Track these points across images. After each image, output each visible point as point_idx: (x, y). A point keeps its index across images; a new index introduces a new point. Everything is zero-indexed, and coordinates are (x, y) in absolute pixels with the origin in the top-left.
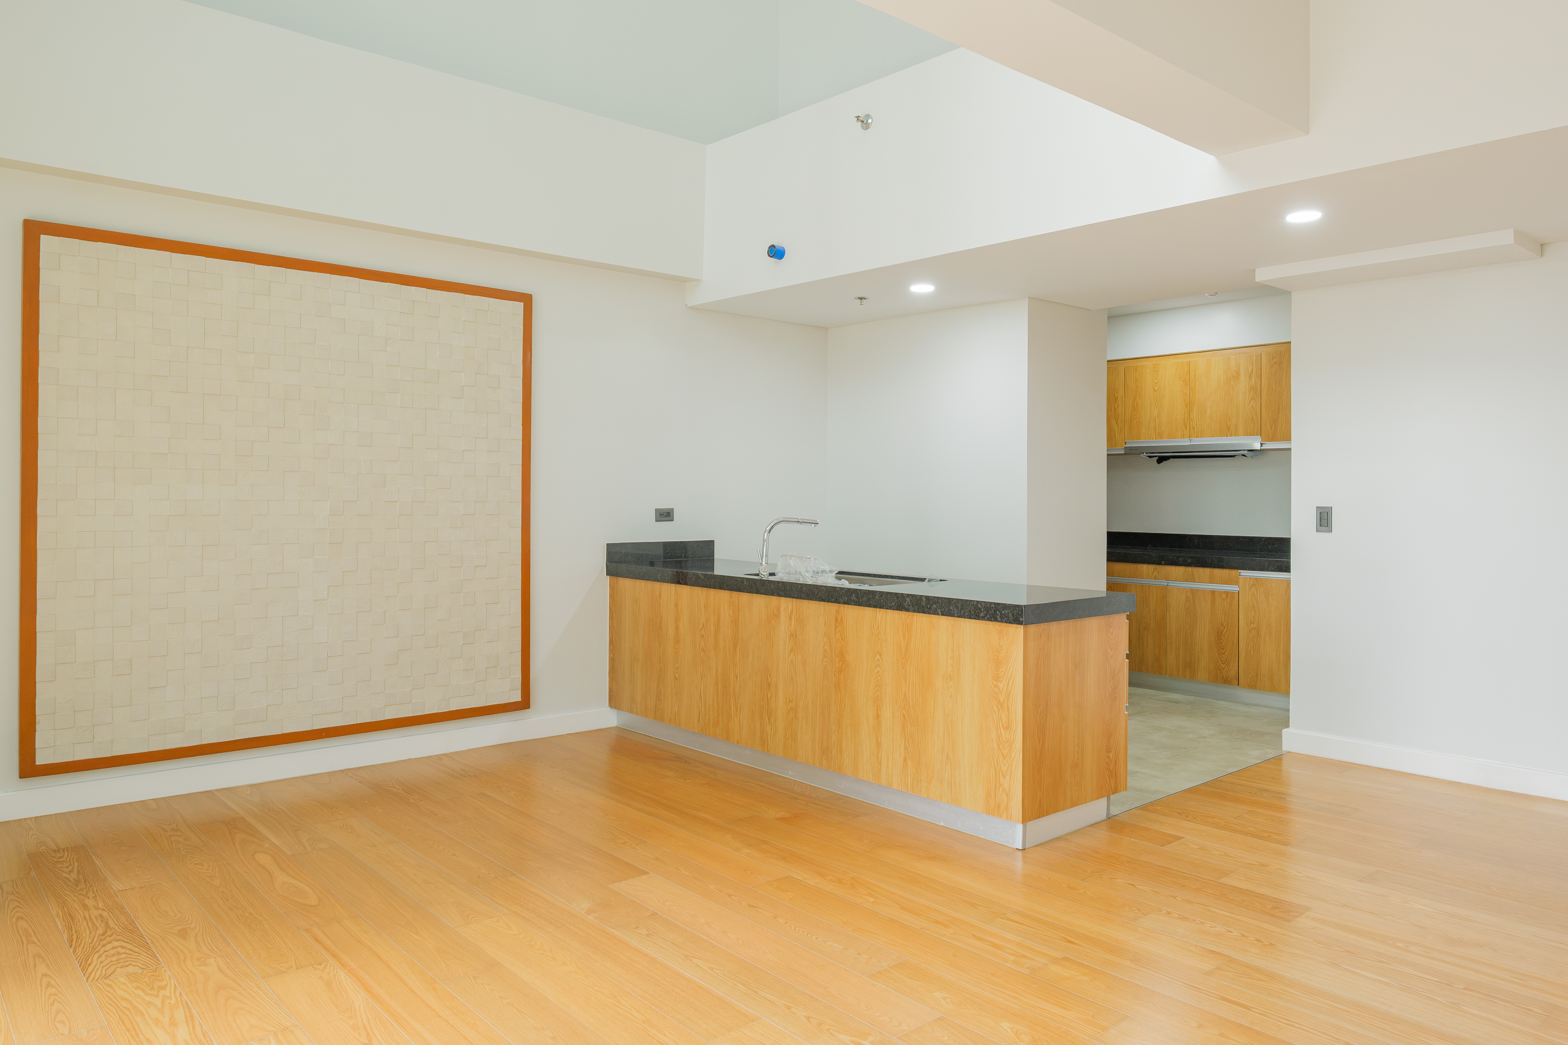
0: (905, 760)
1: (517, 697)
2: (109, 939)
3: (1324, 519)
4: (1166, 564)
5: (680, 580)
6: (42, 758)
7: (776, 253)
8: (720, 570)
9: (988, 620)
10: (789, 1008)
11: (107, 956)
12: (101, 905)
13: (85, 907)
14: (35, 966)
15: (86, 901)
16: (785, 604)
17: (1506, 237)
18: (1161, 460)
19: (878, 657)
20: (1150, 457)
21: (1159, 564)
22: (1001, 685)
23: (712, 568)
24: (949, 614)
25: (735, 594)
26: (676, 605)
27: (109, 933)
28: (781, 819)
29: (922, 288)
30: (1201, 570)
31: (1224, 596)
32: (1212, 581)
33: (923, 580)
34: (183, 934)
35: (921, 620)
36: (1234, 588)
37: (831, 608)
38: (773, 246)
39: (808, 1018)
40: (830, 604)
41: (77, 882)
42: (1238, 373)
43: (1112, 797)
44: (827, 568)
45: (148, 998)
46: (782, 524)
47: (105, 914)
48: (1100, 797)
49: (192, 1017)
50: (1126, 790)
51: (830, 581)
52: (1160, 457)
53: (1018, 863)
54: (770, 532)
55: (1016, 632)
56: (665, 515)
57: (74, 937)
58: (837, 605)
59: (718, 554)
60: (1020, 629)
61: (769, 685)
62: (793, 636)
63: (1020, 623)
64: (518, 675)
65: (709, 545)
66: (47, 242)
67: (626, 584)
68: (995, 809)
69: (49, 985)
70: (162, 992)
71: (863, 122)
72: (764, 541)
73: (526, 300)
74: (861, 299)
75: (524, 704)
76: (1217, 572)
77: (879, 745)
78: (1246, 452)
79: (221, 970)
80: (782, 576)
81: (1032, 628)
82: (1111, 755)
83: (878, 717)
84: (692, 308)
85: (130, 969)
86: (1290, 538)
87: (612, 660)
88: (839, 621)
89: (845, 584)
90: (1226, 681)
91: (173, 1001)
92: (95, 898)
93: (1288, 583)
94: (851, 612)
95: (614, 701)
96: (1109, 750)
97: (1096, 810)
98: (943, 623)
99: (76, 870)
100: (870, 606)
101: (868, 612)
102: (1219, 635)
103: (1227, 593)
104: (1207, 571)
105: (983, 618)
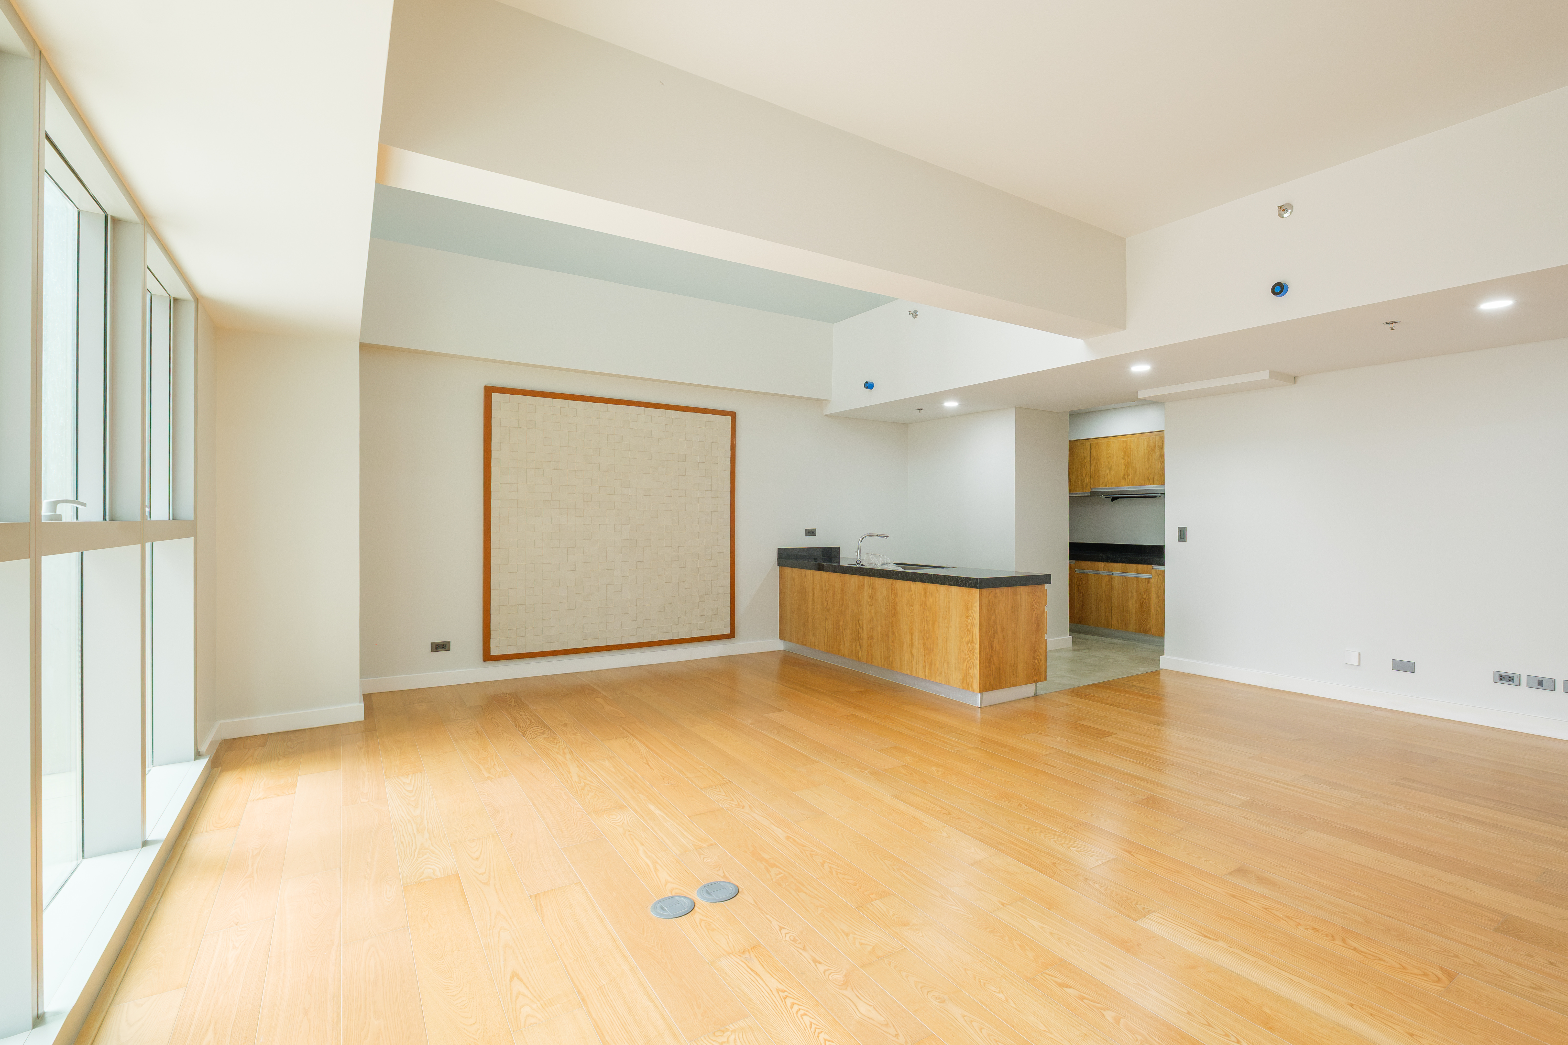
0: (925, 662)
1: (728, 631)
2: (533, 726)
3: (1182, 534)
4: (1111, 562)
5: (820, 568)
6: (493, 652)
7: (869, 386)
8: (843, 563)
9: (963, 586)
10: (835, 759)
11: (533, 732)
12: (527, 714)
13: (521, 715)
14: (503, 734)
15: (520, 713)
16: (867, 580)
17: (1265, 375)
18: (1113, 499)
19: (911, 607)
20: (1106, 497)
21: (1107, 562)
22: (969, 621)
23: (839, 562)
24: (943, 583)
25: (842, 575)
26: (813, 582)
27: (532, 724)
28: (860, 692)
29: (951, 404)
30: (1131, 565)
31: (1144, 581)
32: (1137, 572)
33: (943, 568)
34: (565, 725)
35: (932, 587)
36: (1149, 576)
37: (889, 581)
38: (867, 382)
39: (842, 763)
40: (888, 579)
41: (515, 706)
42: (1155, 447)
43: (1039, 684)
44: (889, 561)
45: (552, 745)
46: (868, 537)
47: (529, 717)
48: (1029, 683)
49: (572, 751)
50: (1046, 681)
51: (892, 567)
52: (1113, 497)
53: (979, 714)
54: (861, 541)
55: (976, 592)
56: (811, 533)
57: (517, 725)
58: (892, 580)
59: (842, 554)
60: (978, 591)
61: (859, 624)
62: (871, 597)
63: (977, 588)
64: (729, 619)
65: (837, 549)
66: (495, 396)
67: (788, 570)
68: (966, 686)
69: (510, 740)
70: (558, 744)
71: (913, 314)
72: (858, 546)
73: (732, 415)
74: (919, 409)
75: (732, 635)
76: (1140, 566)
77: (912, 654)
78: (1160, 495)
79: (583, 738)
80: (866, 565)
81: (985, 591)
82: (1036, 661)
83: (912, 639)
84: (827, 416)
85: (543, 736)
86: (1163, 547)
87: (781, 613)
88: (893, 588)
89: (900, 569)
90: (1145, 632)
91: (563, 747)
92: (524, 712)
93: (1163, 572)
94: (899, 584)
95: (782, 637)
96: (1034, 658)
97: (1028, 690)
98: (942, 588)
99: (513, 701)
100: (907, 580)
101: (907, 583)
102: (1141, 604)
103: (1145, 579)
104: (1134, 566)
105: (960, 586)
